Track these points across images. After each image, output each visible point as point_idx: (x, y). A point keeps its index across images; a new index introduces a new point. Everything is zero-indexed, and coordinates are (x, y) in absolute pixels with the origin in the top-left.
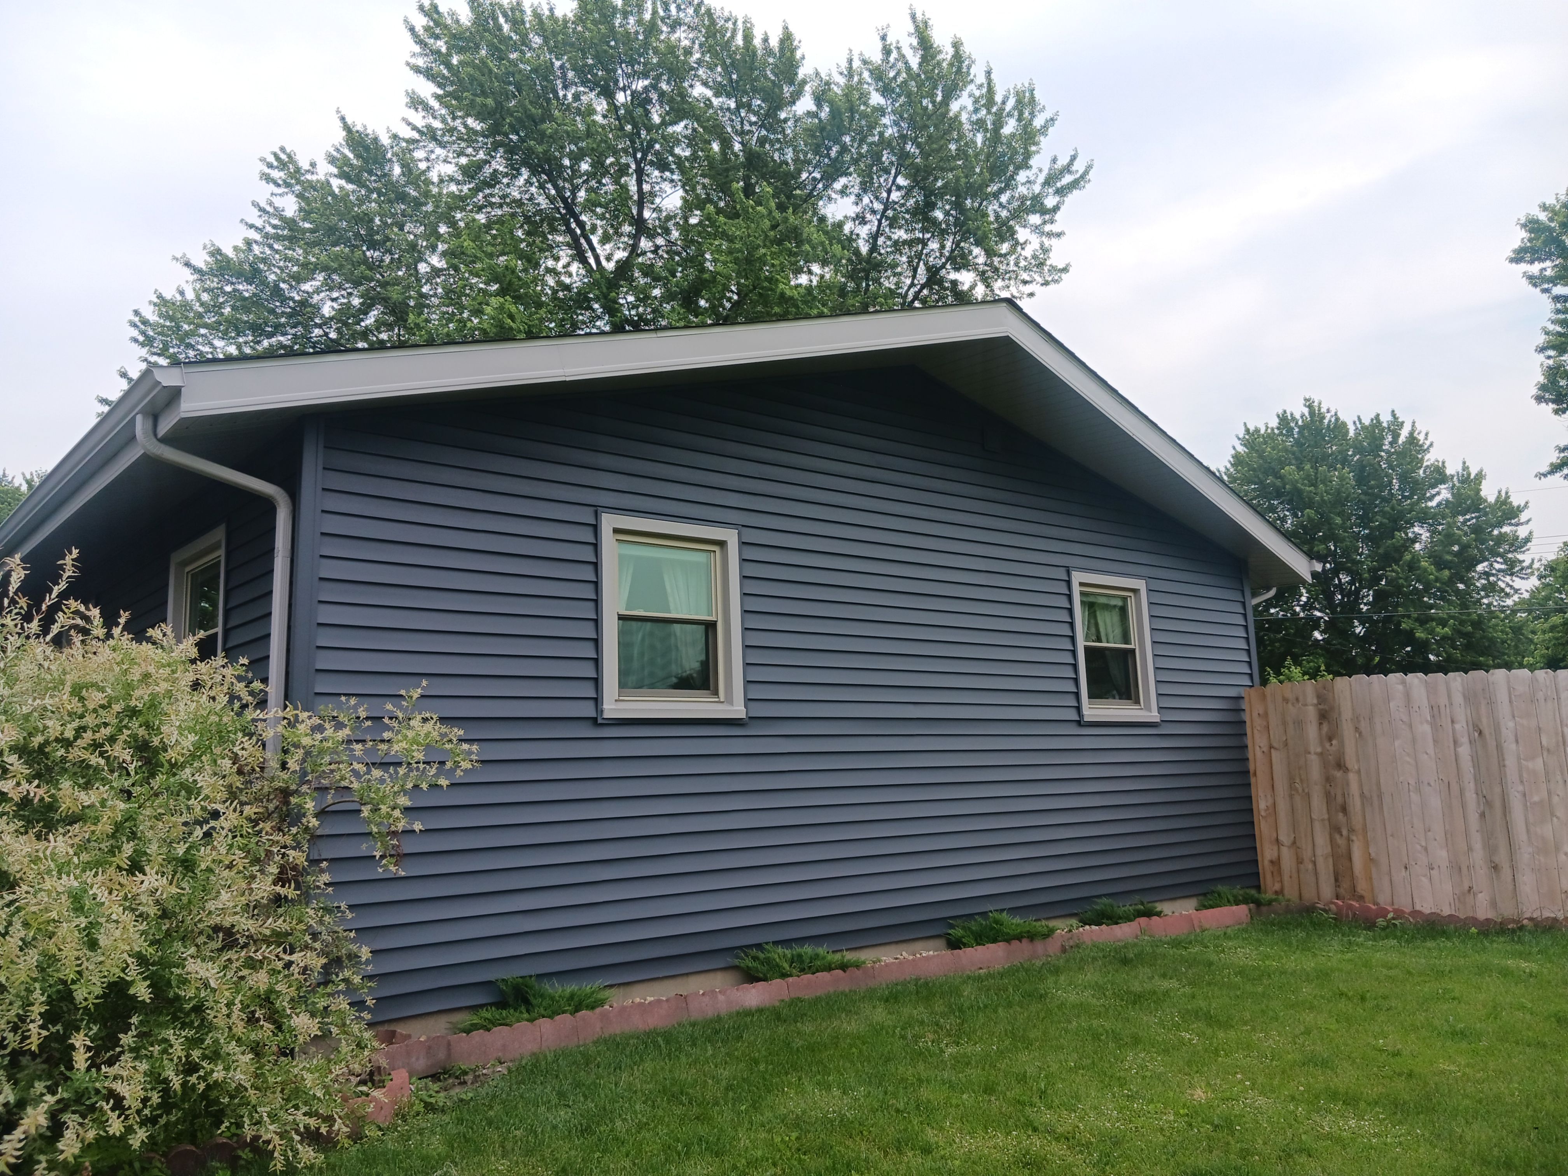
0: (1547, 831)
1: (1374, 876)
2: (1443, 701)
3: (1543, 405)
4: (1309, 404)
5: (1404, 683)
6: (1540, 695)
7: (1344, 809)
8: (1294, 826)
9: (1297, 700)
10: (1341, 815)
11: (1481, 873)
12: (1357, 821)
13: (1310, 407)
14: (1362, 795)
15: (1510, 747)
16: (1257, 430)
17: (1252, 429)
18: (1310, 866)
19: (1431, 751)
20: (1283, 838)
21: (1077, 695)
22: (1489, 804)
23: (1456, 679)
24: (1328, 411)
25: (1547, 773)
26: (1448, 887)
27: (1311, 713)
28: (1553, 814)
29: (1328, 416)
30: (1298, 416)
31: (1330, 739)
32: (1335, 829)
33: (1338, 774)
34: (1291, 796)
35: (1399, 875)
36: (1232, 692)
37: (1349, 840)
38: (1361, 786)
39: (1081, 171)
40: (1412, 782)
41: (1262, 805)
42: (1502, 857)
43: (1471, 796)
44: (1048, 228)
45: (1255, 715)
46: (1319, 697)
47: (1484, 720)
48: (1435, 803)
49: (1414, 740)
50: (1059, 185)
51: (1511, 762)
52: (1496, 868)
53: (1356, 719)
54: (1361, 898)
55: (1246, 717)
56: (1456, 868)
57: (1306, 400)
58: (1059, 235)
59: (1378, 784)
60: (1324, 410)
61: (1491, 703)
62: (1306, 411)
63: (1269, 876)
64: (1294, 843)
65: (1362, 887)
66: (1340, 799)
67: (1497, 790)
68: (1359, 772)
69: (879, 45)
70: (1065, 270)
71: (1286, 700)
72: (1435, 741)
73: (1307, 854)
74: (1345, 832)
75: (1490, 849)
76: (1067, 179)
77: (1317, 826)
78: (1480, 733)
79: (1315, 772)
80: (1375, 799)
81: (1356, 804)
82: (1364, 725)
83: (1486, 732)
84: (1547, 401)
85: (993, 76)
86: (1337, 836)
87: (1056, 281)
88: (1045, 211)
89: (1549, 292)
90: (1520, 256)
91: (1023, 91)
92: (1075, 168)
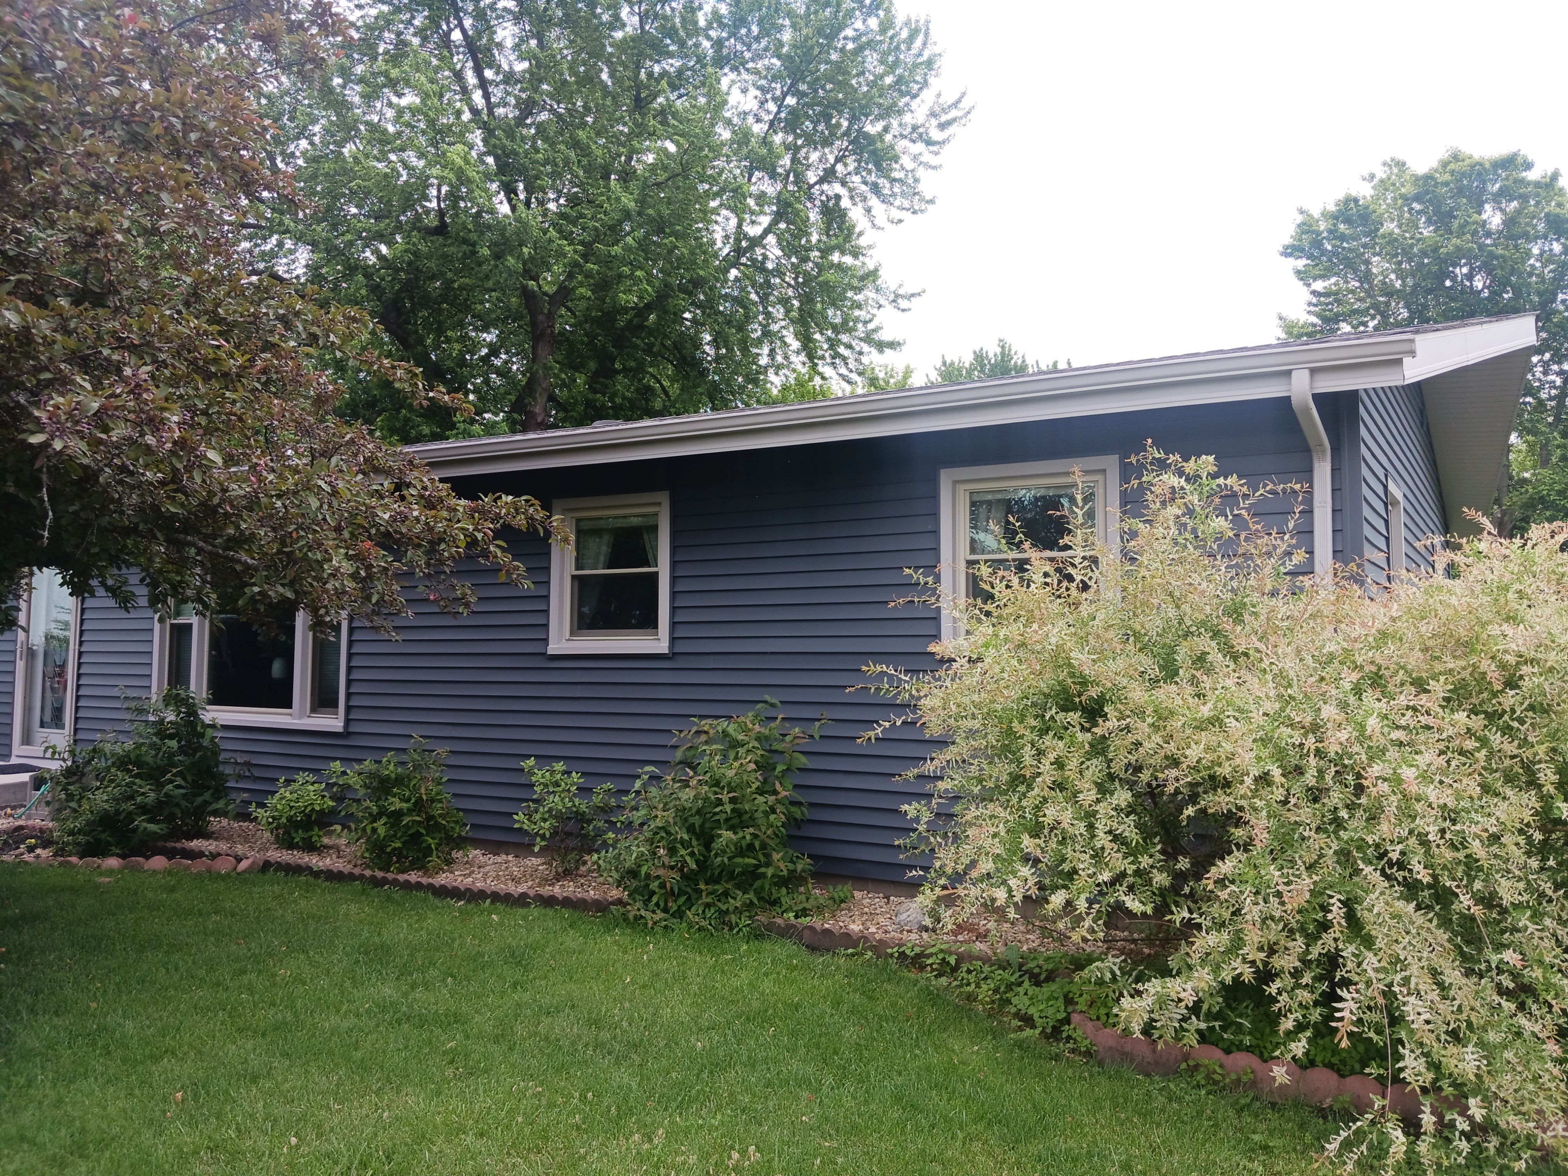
4: (1003, 344)
13: (1003, 347)
17: (948, 362)
24: (1016, 353)
29: (1016, 358)
30: (991, 355)
39: (967, 109)
44: (928, 158)
50: (943, 119)
57: (1001, 341)
58: (935, 167)
60: (1013, 352)
62: (998, 350)
70: (931, 202)
76: (951, 115)
87: (922, 211)
88: (929, 143)
89: (1309, 285)
90: (1290, 251)
91: (917, 21)
92: (960, 105)
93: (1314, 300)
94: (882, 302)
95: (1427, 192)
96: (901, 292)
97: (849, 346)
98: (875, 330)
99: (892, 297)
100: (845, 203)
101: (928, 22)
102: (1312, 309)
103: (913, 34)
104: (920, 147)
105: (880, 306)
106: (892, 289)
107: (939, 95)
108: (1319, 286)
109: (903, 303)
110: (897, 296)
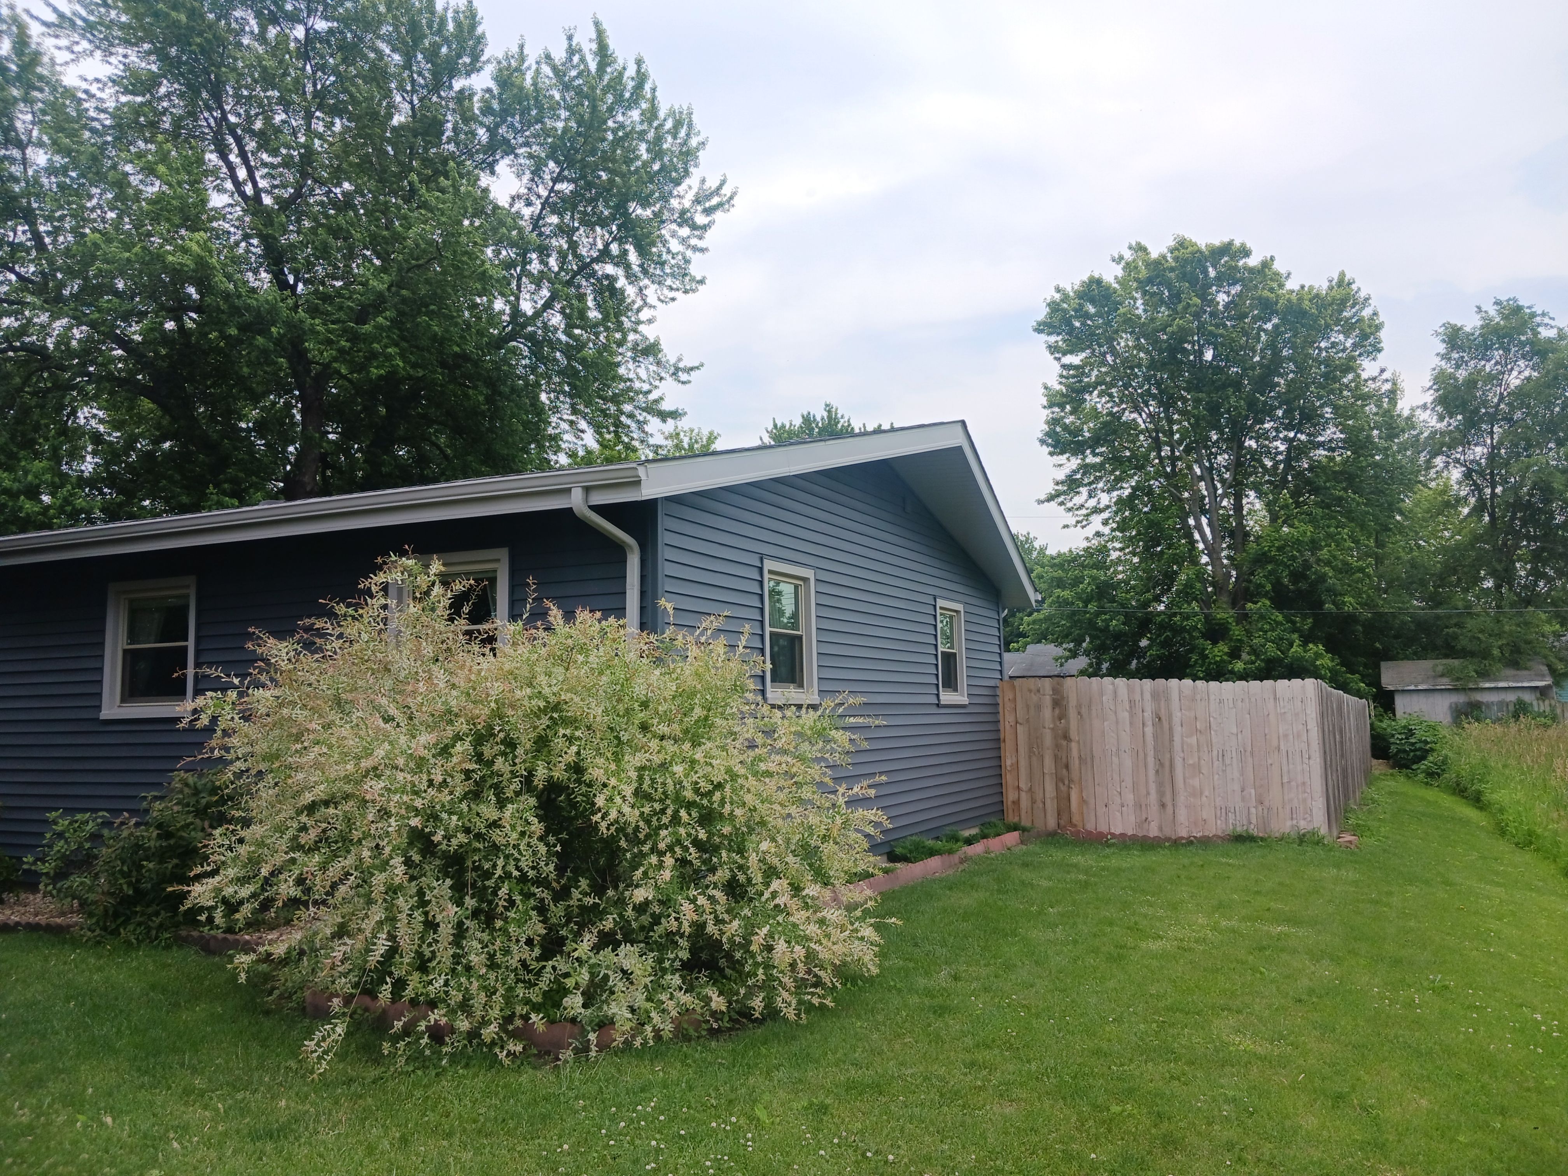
0: (1196, 782)
1: (1085, 811)
2: (1138, 697)
3: (1044, 447)
4: (829, 408)
5: (1113, 684)
6: (1198, 697)
7: (1067, 767)
8: (1031, 777)
9: (1038, 691)
10: (1064, 771)
11: (1154, 808)
12: (1075, 775)
13: (829, 412)
14: (1080, 757)
15: (1177, 729)
16: (783, 426)
17: (779, 425)
18: (1041, 805)
19: (1128, 729)
20: (1022, 785)
21: (937, 685)
22: (1162, 765)
23: (1147, 683)
24: (842, 417)
25: (1198, 745)
26: (1132, 818)
27: (1047, 701)
28: (1200, 772)
29: (842, 421)
30: (818, 418)
31: (1060, 719)
32: (1059, 780)
33: (1064, 743)
34: (1030, 757)
35: (1101, 810)
36: (992, 683)
37: (1069, 787)
38: (1080, 751)
39: (729, 195)
40: (1114, 750)
41: (1009, 763)
42: (1168, 799)
43: (1151, 760)
44: (694, 241)
45: (1006, 699)
46: (1053, 690)
47: (1163, 711)
48: (1128, 763)
49: (1117, 722)
50: (707, 205)
51: (1177, 739)
52: (1163, 805)
53: (1079, 706)
54: (1075, 826)
55: (1000, 701)
56: (1138, 806)
57: (827, 405)
58: (702, 250)
59: (1092, 751)
60: (839, 416)
61: (1168, 700)
62: (825, 414)
63: (1010, 811)
64: (1030, 789)
65: (1076, 819)
66: (1064, 760)
67: (1168, 756)
68: (1078, 742)
69: (565, 44)
70: (702, 282)
71: (1030, 691)
72: (1131, 723)
73: (1039, 796)
74: (1066, 782)
75: (1161, 794)
76: (715, 201)
77: (1047, 778)
78: (1160, 719)
79: (1048, 740)
80: (1089, 760)
81: (1075, 764)
82: (1084, 711)
83: (1163, 718)
84: (1048, 445)
85: (657, 94)
86: (1061, 785)
87: (693, 291)
88: (694, 227)
89: (1059, 359)
90: (1042, 328)
91: (681, 113)
92: (723, 192)
93: (1065, 373)
94: (663, 374)
95: (1157, 276)
96: (681, 365)
97: (631, 416)
98: (656, 401)
99: (672, 370)
100: (621, 283)
101: (690, 114)
102: (1064, 380)
103: (678, 124)
104: (685, 231)
105: (661, 379)
106: (672, 362)
107: (703, 181)
108: (1069, 359)
109: (683, 377)
110: (677, 369)
